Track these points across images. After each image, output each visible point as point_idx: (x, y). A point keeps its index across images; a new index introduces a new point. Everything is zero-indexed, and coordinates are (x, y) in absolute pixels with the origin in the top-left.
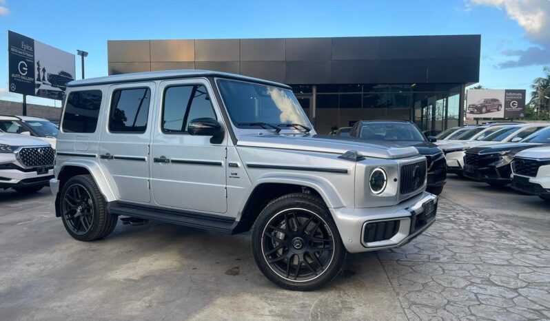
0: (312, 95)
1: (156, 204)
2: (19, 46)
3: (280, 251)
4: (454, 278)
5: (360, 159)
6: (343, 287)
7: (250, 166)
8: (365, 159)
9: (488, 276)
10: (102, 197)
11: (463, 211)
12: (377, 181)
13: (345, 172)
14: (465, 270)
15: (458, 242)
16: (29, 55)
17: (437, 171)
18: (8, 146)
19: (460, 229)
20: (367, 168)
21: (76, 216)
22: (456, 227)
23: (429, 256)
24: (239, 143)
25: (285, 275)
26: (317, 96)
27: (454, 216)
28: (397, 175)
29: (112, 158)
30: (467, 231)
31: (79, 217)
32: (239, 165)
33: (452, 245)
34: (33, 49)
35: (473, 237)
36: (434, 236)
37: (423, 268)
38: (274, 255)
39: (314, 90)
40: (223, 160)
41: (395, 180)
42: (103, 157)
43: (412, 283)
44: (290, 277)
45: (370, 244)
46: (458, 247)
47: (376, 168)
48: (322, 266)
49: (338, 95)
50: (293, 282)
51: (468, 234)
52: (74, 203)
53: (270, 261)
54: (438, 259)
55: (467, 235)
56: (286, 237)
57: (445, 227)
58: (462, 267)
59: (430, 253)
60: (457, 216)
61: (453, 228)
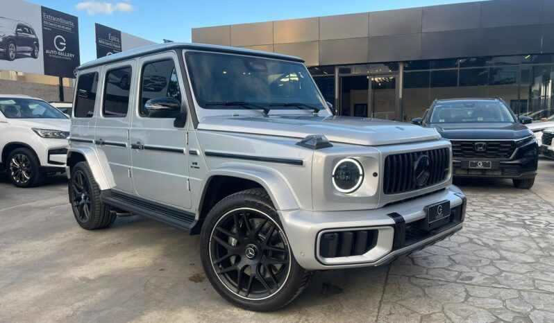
0: (398, 73)
1: (137, 194)
2: (106, 38)
3: (233, 260)
4: (475, 310)
5: (322, 145)
6: (310, 310)
7: (208, 154)
8: (332, 146)
9: (529, 310)
10: (97, 186)
11: (549, 212)
12: (347, 176)
13: (299, 163)
14: (500, 299)
15: (517, 255)
16: (116, 46)
17: (525, 159)
18: (62, 132)
19: (530, 236)
20: (327, 159)
21: (81, 203)
22: (526, 234)
23: (461, 273)
24: (200, 126)
25: (236, 290)
26: (404, 74)
27: (533, 218)
28: (378, 168)
29: (104, 143)
30: (538, 240)
31: (83, 205)
32: (198, 153)
33: (505, 259)
34: (120, 40)
35: (541, 249)
36: (486, 245)
37: (439, 291)
38: (226, 263)
39: (401, 67)
40: (185, 147)
41: (375, 175)
42: (97, 143)
43: (409, 312)
44: (241, 292)
45: (329, 260)
46: (510, 262)
47: (345, 158)
48: (277, 282)
49: (429, 72)
50: (243, 299)
51: (537, 243)
52: (79, 190)
53: (219, 271)
54: (471, 278)
55: (534, 246)
56: (238, 244)
57: (509, 233)
58: (499, 293)
59: (464, 269)
60: (537, 218)
61: (520, 235)
